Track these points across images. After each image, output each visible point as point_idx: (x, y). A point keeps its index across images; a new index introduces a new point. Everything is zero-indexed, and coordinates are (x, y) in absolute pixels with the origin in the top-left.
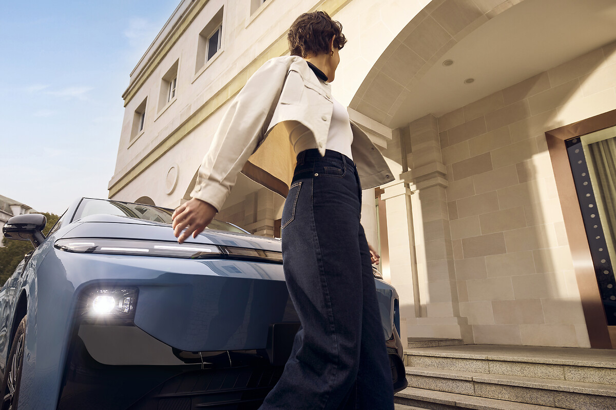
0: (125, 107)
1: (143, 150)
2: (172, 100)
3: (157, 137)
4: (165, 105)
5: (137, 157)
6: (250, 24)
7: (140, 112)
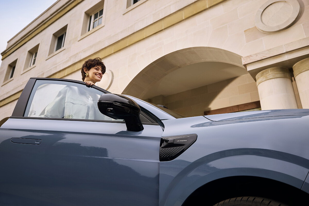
0: (2, 60)
1: (12, 90)
2: (32, 66)
3: (22, 85)
4: (27, 67)
5: (7, 93)
6: (80, 40)
7: (12, 66)
